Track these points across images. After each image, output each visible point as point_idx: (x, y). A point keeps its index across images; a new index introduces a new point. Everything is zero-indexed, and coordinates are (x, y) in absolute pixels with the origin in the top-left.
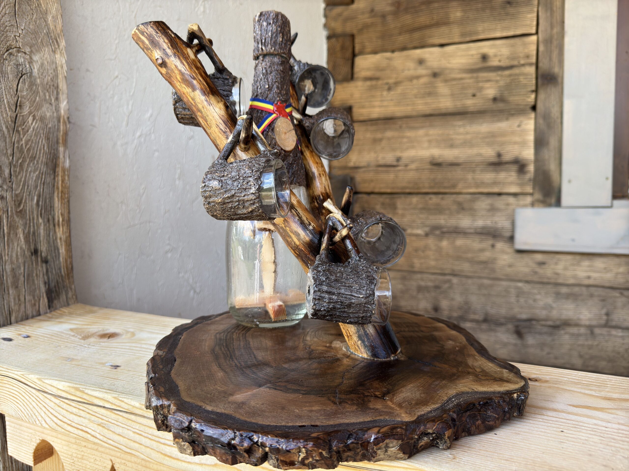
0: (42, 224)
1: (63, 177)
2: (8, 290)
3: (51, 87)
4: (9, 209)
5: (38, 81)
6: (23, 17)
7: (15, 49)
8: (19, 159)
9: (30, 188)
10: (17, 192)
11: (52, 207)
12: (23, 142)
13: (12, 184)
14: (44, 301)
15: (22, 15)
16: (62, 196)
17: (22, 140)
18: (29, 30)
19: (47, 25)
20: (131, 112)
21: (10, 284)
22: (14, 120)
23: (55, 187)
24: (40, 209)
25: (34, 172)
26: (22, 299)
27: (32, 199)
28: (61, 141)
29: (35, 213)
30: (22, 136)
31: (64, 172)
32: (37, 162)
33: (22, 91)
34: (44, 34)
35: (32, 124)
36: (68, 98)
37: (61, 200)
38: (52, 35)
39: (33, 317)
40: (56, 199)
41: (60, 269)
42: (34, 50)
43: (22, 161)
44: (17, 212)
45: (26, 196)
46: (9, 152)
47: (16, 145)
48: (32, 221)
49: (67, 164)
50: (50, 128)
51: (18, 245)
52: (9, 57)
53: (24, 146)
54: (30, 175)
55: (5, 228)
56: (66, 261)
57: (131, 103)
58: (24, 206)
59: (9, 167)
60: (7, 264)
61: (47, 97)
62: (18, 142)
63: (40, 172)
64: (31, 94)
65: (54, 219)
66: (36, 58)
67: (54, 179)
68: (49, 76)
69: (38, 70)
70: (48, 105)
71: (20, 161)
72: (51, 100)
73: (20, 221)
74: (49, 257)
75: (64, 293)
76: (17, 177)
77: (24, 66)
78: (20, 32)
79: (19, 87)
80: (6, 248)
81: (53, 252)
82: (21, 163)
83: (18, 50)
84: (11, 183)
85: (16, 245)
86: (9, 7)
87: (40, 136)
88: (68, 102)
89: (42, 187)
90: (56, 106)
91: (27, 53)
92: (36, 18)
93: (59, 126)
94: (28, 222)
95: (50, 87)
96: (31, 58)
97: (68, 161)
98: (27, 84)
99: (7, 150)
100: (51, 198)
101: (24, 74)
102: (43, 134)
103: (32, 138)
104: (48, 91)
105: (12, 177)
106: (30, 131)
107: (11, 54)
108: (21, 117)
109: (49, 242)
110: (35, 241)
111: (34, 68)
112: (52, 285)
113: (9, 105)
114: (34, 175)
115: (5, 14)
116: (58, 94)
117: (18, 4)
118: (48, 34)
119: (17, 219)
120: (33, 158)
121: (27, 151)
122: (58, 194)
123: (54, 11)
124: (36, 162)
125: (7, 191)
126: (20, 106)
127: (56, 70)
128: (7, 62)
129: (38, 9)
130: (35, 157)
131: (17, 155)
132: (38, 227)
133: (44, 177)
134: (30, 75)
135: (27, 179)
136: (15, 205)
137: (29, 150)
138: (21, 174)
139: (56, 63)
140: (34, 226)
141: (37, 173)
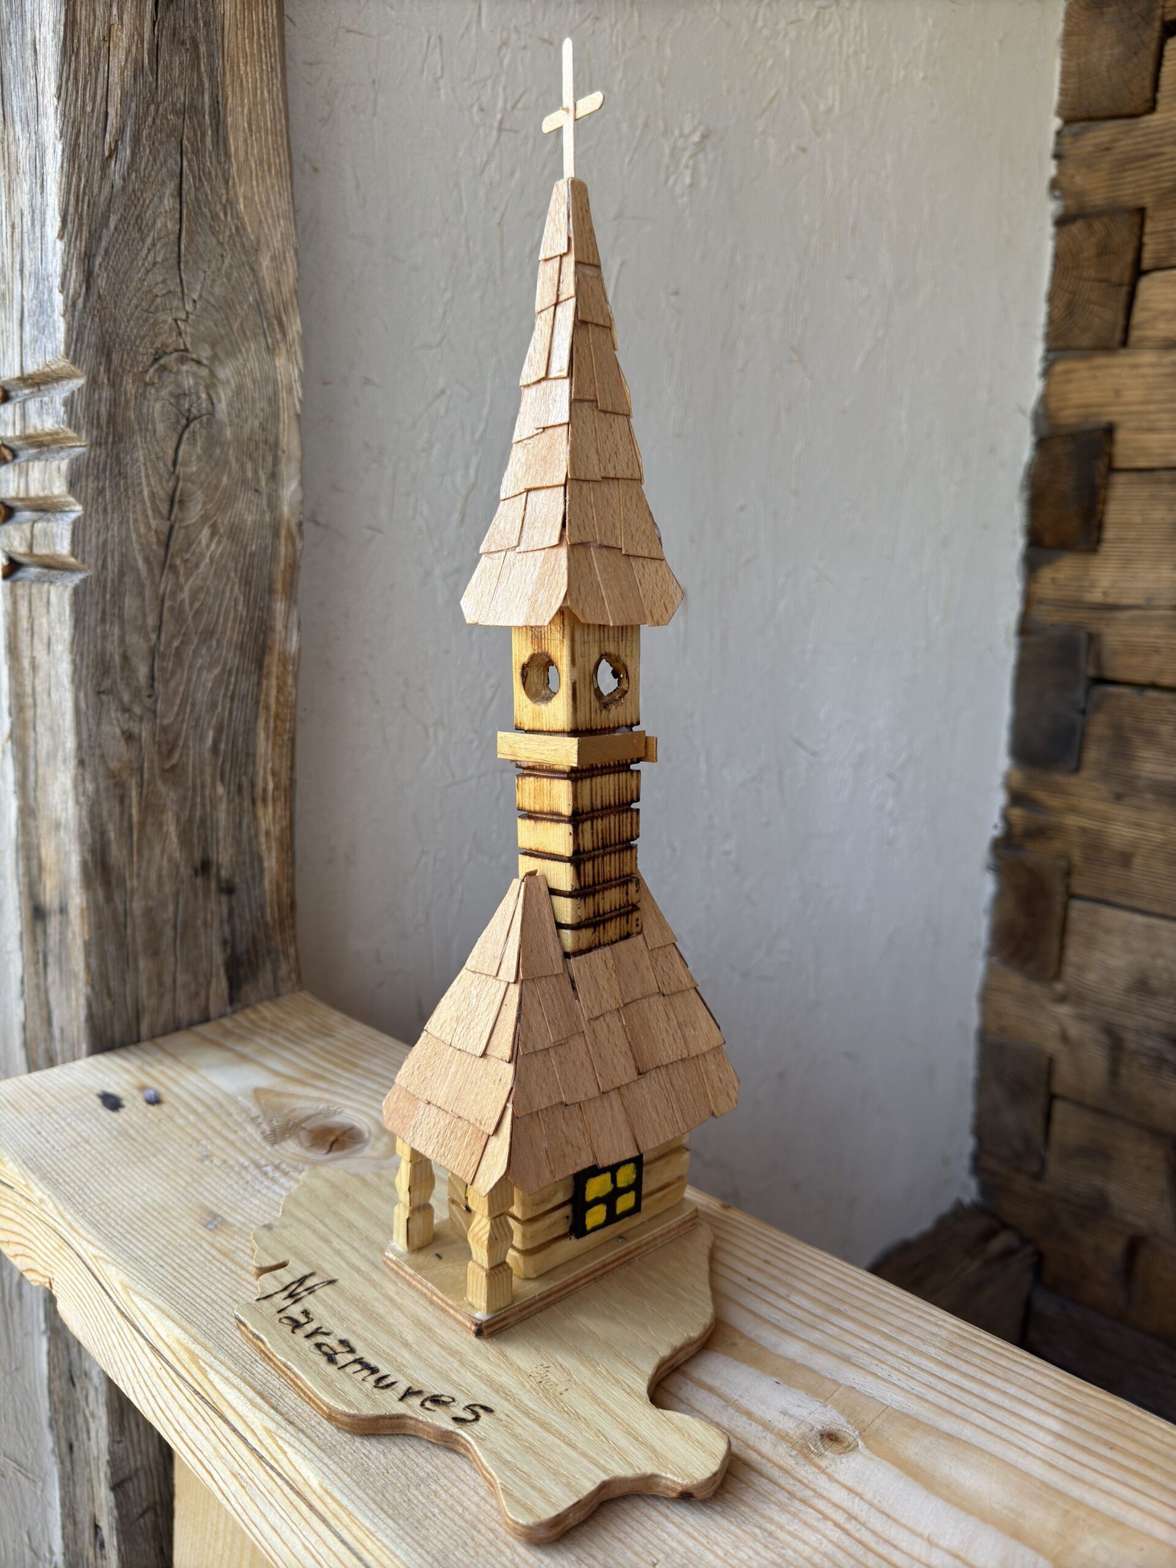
0: (225, 800)
1: (282, 679)
2: (136, 961)
3: (261, 445)
4: (146, 765)
5: (228, 433)
6: (198, 268)
7: (175, 355)
8: (173, 637)
9: (197, 708)
10: (166, 722)
11: (250, 755)
12: (185, 595)
13: (156, 701)
14: (220, 985)
15: (195, 262)
16: (276, 727)
17: (182, 589)
18: (212, 300)
19: (257, 281)
20: (475, 485)
21: (140, 945)
22: (163, 538)
23: (262, 704)
24: (220, 762)
25: (210, 669)
26: (167, 980)
27: (202, 738)
28: (279, 586)
29: (208, 770)
30: (182, 580)
31: (284, 666)
32: (218, 642)
33: (185, 464)
34: (250, 305)
35: (208, 546)
36: (302, 471)
37: (275, 736)
38: (270, 306)
39: (191, 1024)
40: (262, 735)
41: (262, 908)
42: (221, 354)
43: (182, 642)
44: (163, 770)
45: (187, 730)
46: (151, 620)
47: (167, 604)
48: (199, 792)
49: (293, 645)
50: (252, 555)
51: (163, 852)
52: (160, 377)
53: (187, 602)
54: (199, 677)
55: (134, 811)
56: (279, 888)
57: (474, 461)
58: (181, 756)
59: (150, 661)
60: (136, 897)
61: (250, 475)
62: (173, 594)
63: (223, 670)
64: (208, 469)
65: (253, 785)
66: (225, 372)
67: (259, 683)
68: (257, 416)
69: (230, 405)
70: (250, 495)
71: (176, 643)
72: (258, 480)
73: (172, 795)
74: (237, 880)
75: (268, 966)
76: (166, 683)
77: (194, 397)
78: (189, 307)
79: (181, 453)
80: (135, 858)
81: (248, 865)
82: (177, 648)
83: (182, 357)
84: (153, 699)
85: (158, 850)
86: (164, 245)
87: (228, 577)
88: (302, 484)
89: (228, 705)
90: (270, 496)
91: (205, 361)
92: (231, 266)
93: (275, 547)
94: (190, 794)
95: (257, 448)
96: (212, 373)
97: (295, 638)
98: (199, 443)
99: (144, 615)
100: (250, 732)
101: (195, 418)
102: (236, 571)
103: (208, 583)
104: (250, 457)
105: (156, 684)
106: (202, 566)
107: (163, 368)
108: (183, 531)
109: (238, 843)
110: (206, 840)
111: (220, 400)
112: (241, 947)
113: (153, 502)
114: (209, 678)
115: (155, 263)
116: (276, 461)
117: (187, 232)
118: (259, 305)
119: (162, 788)
120: (208, 634)
121: (193, 617)
122: (267, 721)
123: (276, 243)
124: (214, 643)
125: (141, 719)
126: (181, 502)
127: (273, 400)
128: (153, 391)
129: (237, 239)
130: (213, 632)
131: (169, 627)
132: (214, 807)
133: (233, 679)
134: (208, 420)
135: (192, 686)
136: (160, 753)
137: (198, 613)
138: (178, 676)
139: (275, 381)
140: (203, 805)
141: (217, 671)
